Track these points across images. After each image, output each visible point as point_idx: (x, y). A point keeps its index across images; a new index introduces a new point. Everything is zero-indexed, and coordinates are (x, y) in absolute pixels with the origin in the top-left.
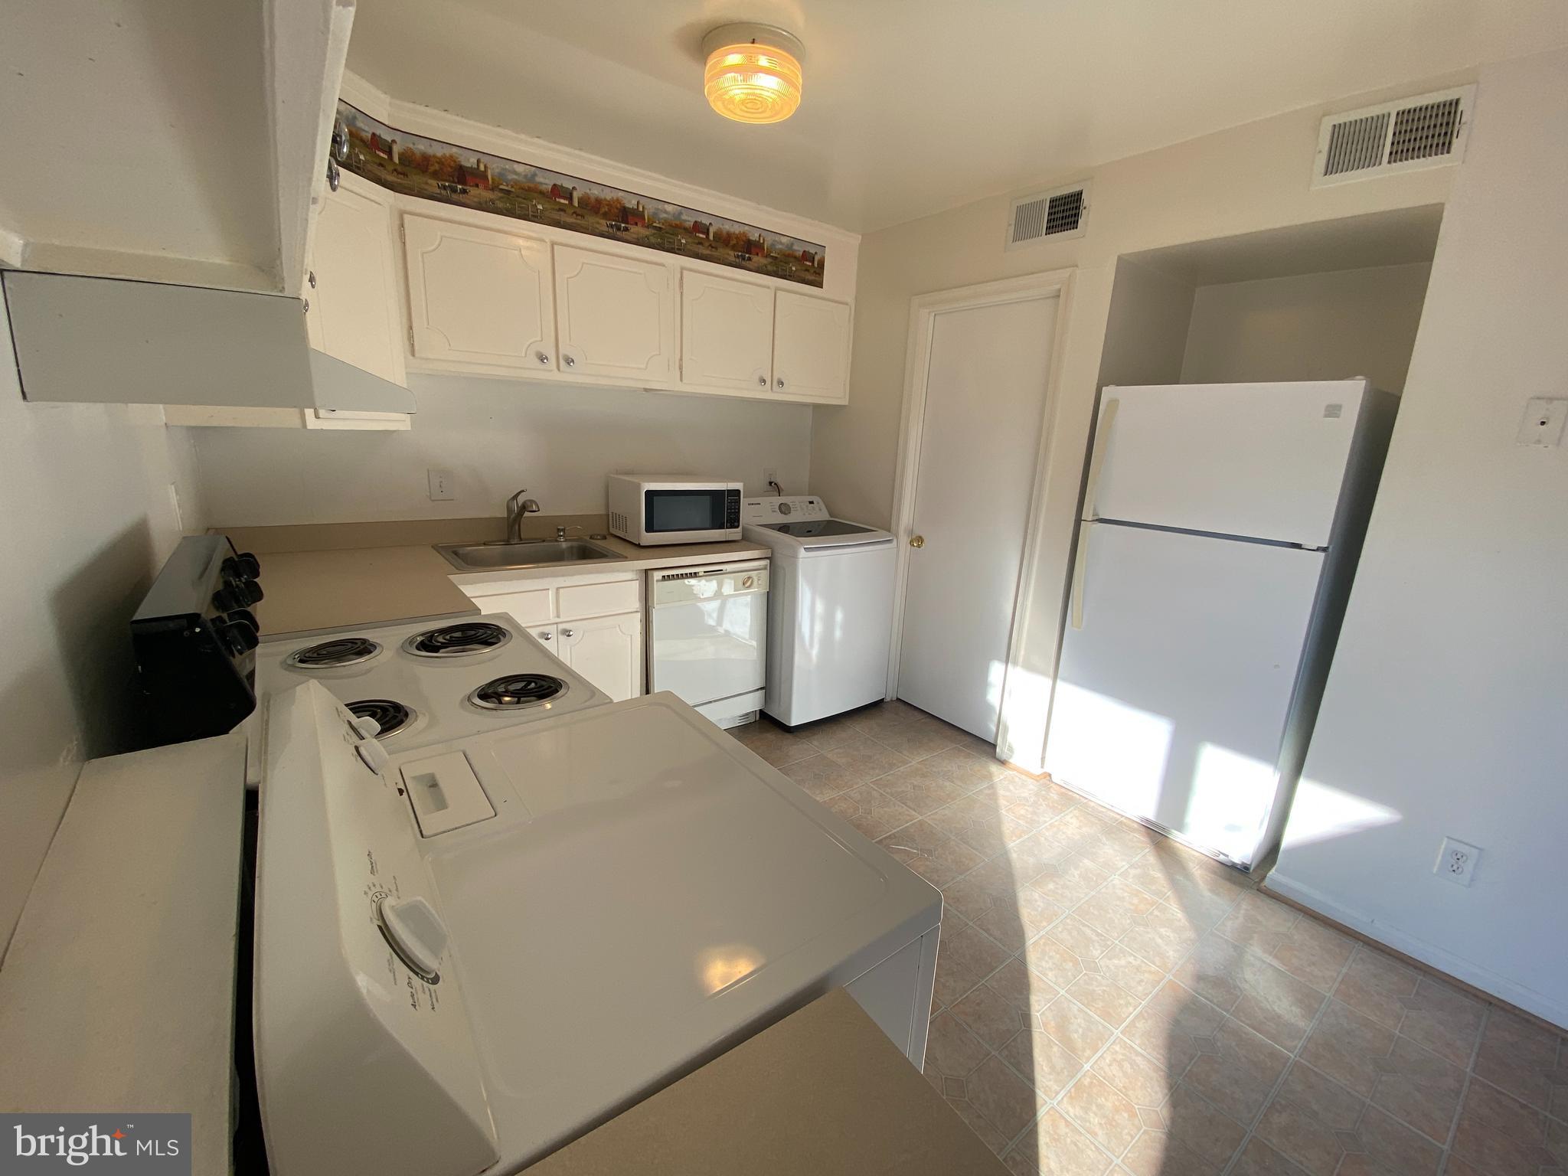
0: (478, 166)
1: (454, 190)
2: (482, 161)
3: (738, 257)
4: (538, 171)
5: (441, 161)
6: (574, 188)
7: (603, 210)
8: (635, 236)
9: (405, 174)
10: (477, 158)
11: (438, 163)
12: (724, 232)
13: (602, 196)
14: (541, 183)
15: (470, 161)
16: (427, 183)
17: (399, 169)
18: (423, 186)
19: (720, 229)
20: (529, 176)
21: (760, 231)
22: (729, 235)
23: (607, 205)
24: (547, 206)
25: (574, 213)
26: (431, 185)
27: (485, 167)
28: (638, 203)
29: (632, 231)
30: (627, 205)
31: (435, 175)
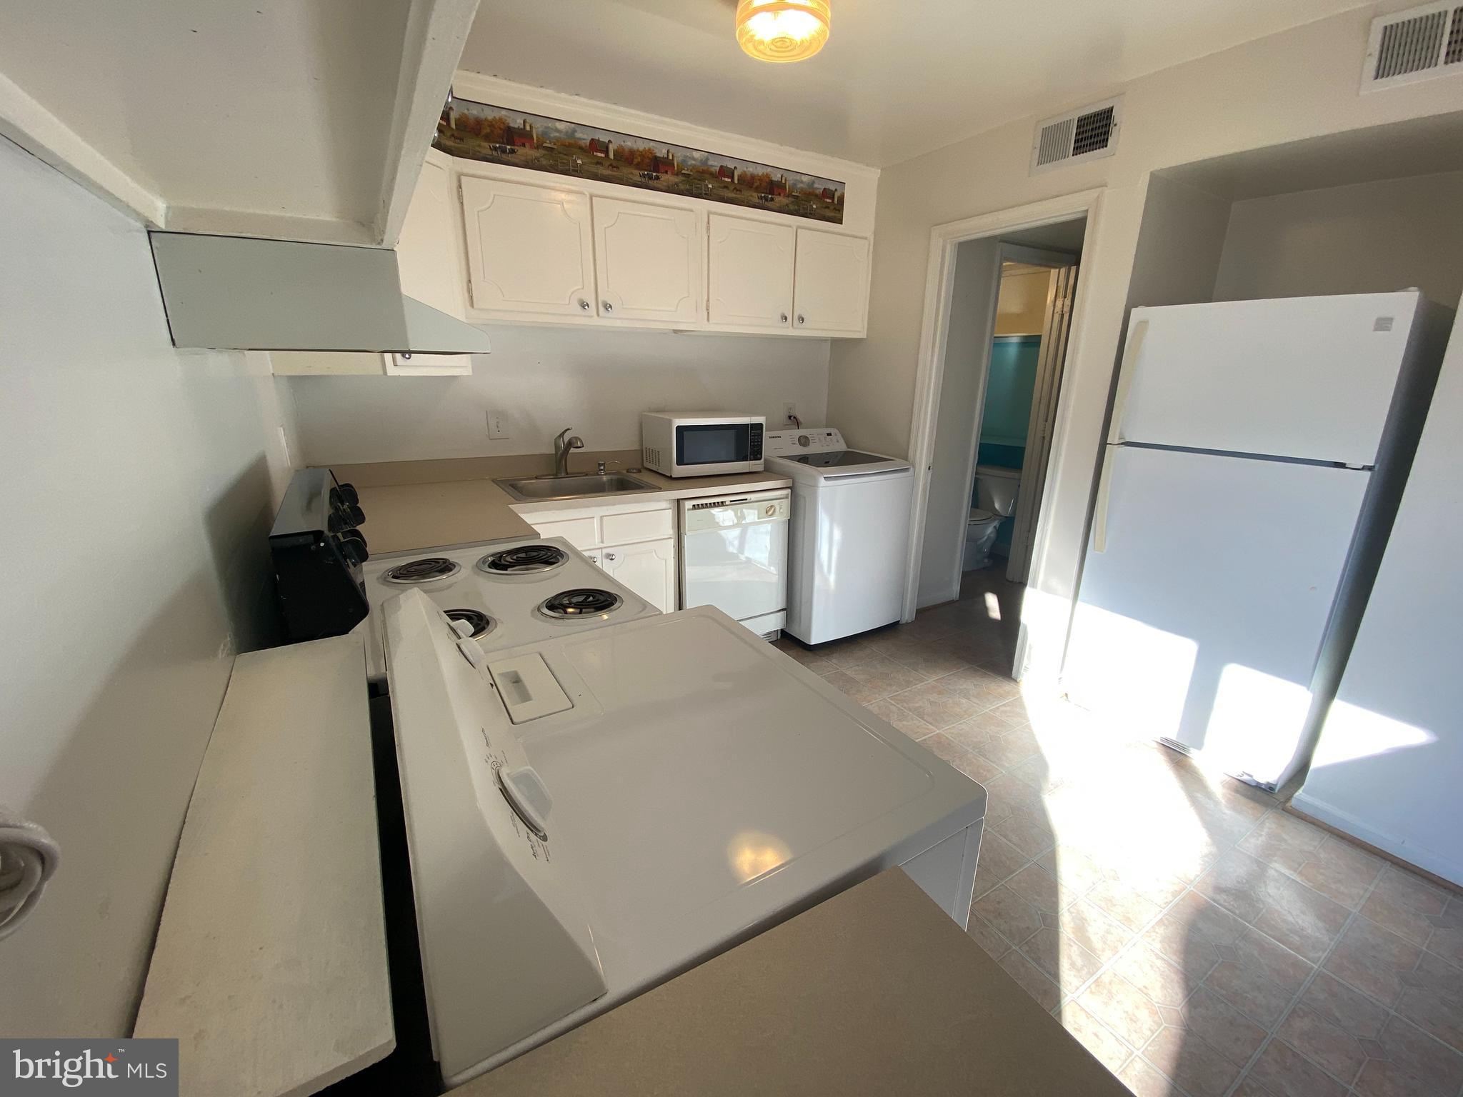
0: (524, 126)
1: (504, 151)
2: (528, 121)
3: (761, 198)
4: (578, 128)
5: (492, 124)
6: (610, 141)
7: (636, 161)
8: (665, 184)
9: (461, 139)
10: (523, 118)
11: (489, 126)
12: (749, 174)
13: (635, 147)
14: (580, 139)
15: (517, 123)
16: (479, 146)
17: (456, 134)
18: (478, 149)
19: (745, 172)
20: (570, 131)
21: (782, 172)
22: (753, 177)
23: (640, 156)
24: (586, 160)
25: (611, 165)
26: (485, 148)
27: (531, 127)
28: (668, 152)
29: (662, 179)
30: (658, 155)
31: (487, 138)
